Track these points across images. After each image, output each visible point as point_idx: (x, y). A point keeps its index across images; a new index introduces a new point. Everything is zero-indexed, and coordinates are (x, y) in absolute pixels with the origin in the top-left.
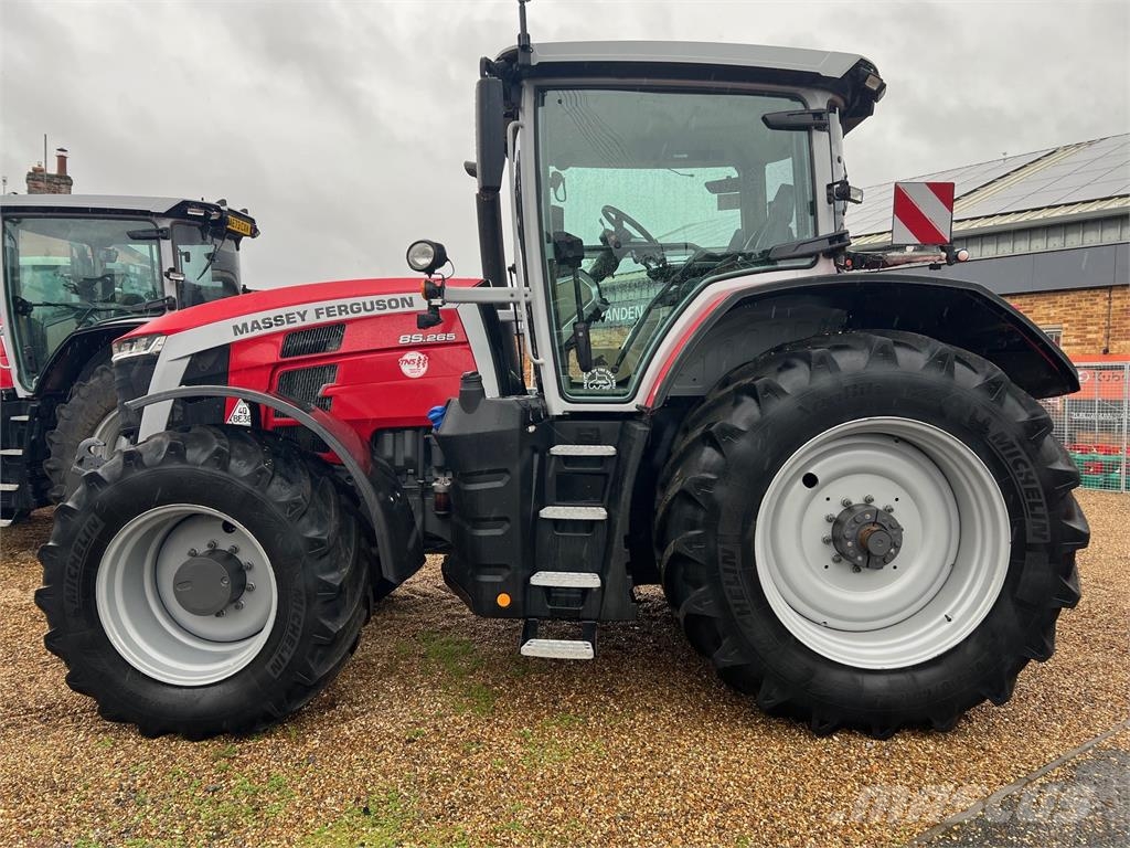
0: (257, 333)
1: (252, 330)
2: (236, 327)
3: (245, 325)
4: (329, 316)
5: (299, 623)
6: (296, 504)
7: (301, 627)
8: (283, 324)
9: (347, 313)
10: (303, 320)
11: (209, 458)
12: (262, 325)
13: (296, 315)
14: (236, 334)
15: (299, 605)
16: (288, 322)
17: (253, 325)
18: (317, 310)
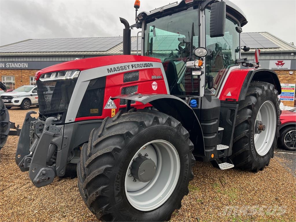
0: (116, 72)
1: (114, 71)
2: (108, 70)
3: (111, 69)
4: (135, 68)
5: (187, 175)
6: (187, 135)
7: (187, 177)
8: (123, 70)
9: (139, 67)
10: (129, 69)
11: (153, 122)
12: (117, 69)
13: (127, 67)
14: (109, 72)
15: (186, 169)
16: (125, 69)
17: (114, 70)
18: (132, 65)
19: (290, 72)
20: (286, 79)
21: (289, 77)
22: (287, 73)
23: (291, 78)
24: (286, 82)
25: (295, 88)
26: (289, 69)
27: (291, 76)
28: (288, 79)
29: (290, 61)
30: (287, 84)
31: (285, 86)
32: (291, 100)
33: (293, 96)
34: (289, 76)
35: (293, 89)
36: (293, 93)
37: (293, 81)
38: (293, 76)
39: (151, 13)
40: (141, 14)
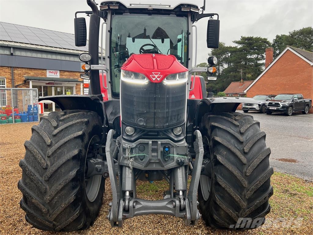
39: (133, 6)
40: (115, 3)
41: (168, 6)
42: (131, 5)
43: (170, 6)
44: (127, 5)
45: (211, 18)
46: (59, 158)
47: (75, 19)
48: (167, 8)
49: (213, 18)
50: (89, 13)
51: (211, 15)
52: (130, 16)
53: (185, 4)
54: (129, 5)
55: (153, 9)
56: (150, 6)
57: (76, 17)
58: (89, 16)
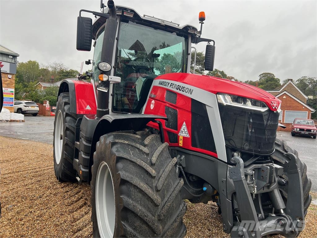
19: (9, 75)
20: (5, 82)
21: (8, 81)
22: (6, 76)
23: (10, 82)
24: (5, 86)
25: (14, 93)
26: (8, 72)
27: (10, 80)
28: (7, 83)
29: (9, 63)
30: (6, 88)
31: (5, 90)
32: (11, 106)
33: (13, 101)
34: (8, 79)
35: (12, 94)
36: (13, 99)
37: (12, 85)
38: (12, 80)
39: (146, 18)
40: (129, 10)
41: (177, 25)
42: (144, 16)
43: (179, 25)
44: (141, 15)
45: (209, 43)
46: (167, 191)
47: (78, 17)
48: (176, 26)
49: (210, 43)
50: (97, 14)
51: (209, 41)
52: (135, 26)
53: (191, 27)
54: (143, 16)
55: (165, 25)
56: (163, 21)
57: (80, 15)
58: (96, 18)
